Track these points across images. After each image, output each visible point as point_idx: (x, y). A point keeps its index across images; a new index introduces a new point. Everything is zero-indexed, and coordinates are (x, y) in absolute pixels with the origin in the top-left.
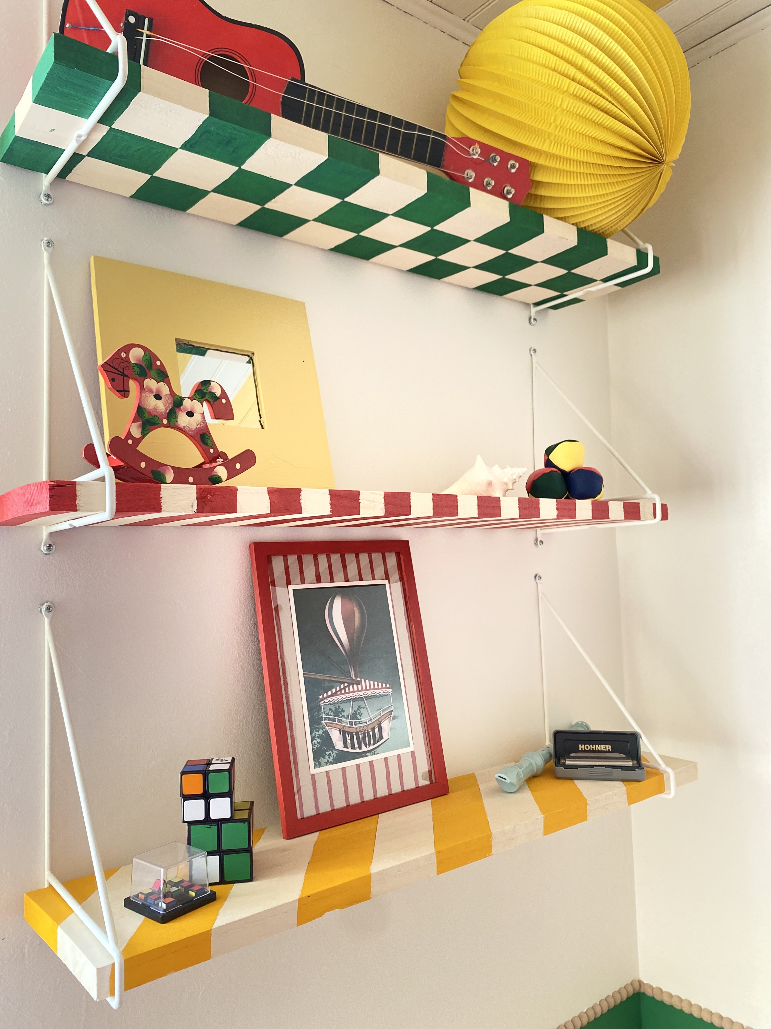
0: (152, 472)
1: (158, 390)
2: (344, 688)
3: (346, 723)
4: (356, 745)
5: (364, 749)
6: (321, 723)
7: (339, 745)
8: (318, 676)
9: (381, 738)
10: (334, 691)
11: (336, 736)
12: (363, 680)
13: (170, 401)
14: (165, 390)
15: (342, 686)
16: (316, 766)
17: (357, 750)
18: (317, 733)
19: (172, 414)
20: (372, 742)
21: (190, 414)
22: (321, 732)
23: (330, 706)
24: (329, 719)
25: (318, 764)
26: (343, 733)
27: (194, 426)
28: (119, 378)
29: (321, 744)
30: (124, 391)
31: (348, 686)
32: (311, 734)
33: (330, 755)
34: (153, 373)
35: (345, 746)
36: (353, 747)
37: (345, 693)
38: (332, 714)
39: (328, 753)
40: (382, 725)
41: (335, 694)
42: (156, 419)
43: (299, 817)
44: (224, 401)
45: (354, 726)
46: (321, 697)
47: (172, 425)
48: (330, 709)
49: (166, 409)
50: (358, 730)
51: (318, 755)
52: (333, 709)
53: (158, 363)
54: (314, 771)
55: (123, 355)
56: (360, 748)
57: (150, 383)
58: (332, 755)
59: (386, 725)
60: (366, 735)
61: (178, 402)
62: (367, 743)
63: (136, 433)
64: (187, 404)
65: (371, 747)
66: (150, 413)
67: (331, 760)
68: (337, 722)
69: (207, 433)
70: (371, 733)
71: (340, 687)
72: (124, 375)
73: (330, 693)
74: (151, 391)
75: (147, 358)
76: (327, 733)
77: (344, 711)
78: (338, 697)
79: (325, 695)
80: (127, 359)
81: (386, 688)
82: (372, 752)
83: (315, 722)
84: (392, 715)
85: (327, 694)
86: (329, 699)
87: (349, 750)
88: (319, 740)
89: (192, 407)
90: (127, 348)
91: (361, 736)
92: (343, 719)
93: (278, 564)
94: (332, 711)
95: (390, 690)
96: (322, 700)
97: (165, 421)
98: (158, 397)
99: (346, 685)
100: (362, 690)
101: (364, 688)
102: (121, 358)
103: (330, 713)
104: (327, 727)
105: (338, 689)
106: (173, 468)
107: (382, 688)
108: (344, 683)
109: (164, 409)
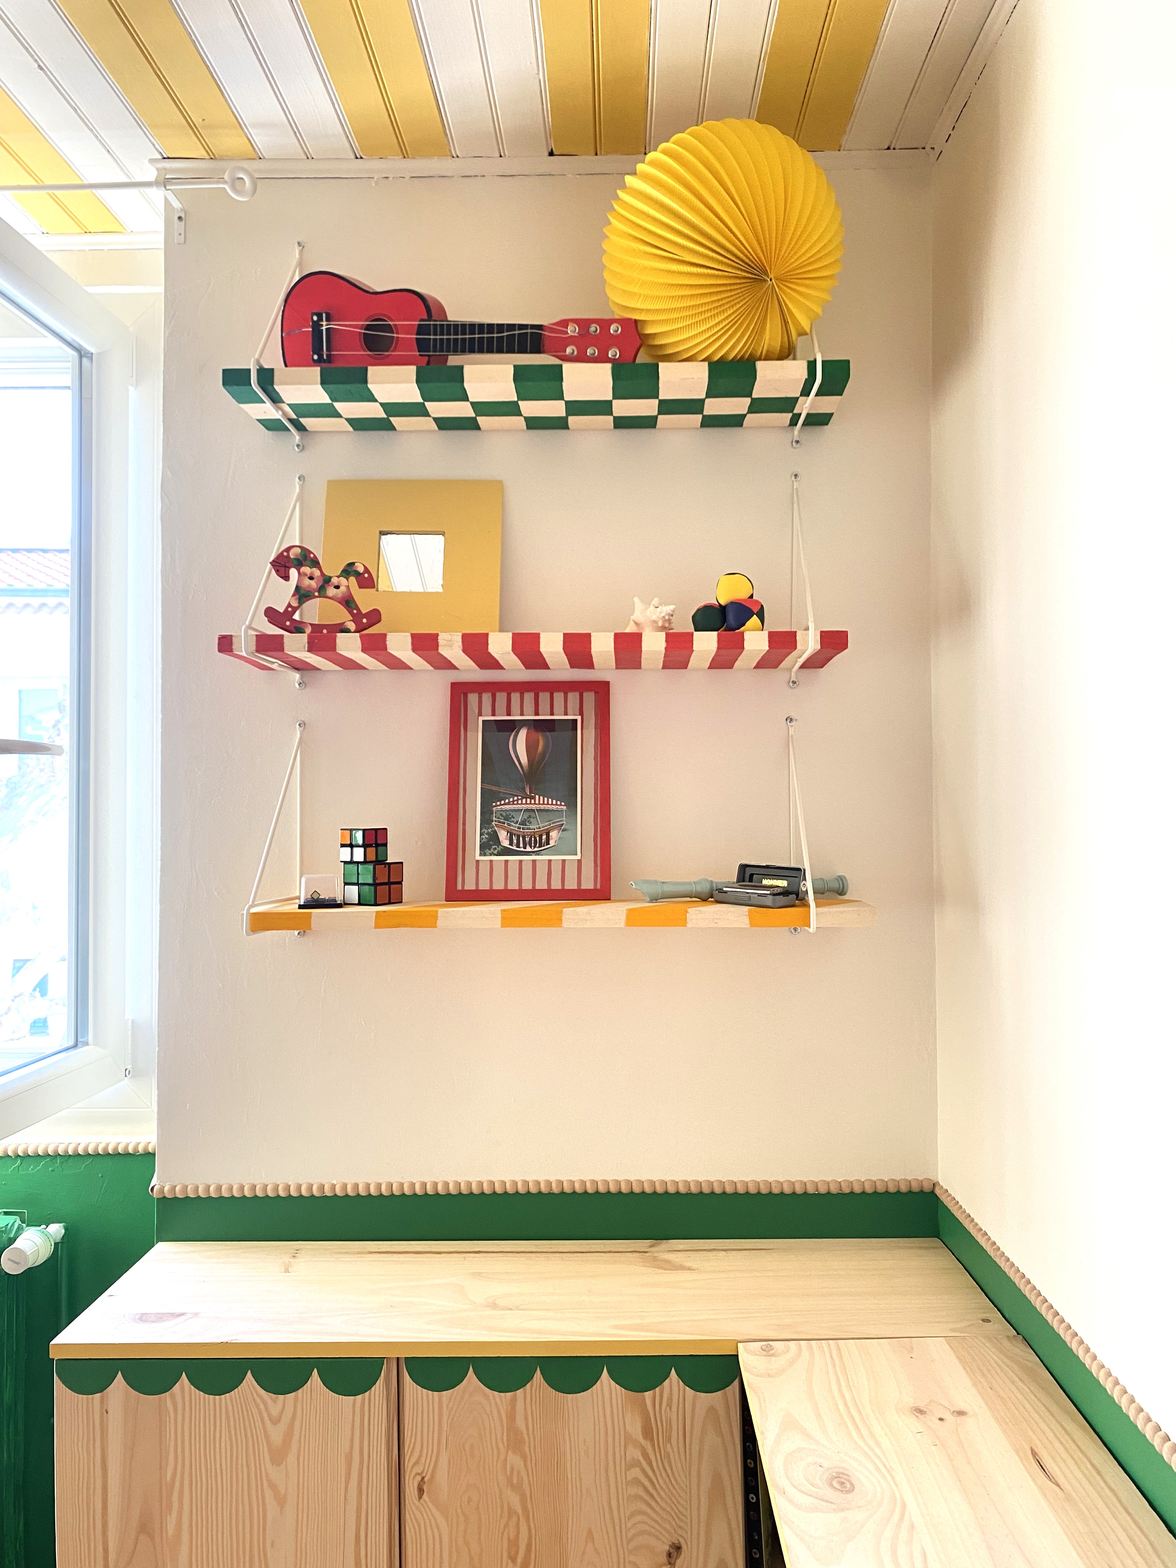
0: (295, 627)
1: (312, 573)
2: (518, 800)
3: (514, 827)
4: (521, 845)
5: (528, 849)
6: (491, 824)
7: (506, 843)
8: (494, 788)
9: (548, 843)
10: (507, 801)
11: (503, 835)
12: (537, 797)
13: (321, 580)
14: (317, 573)
15: (516, 798)
16: (481, 855)
17: (522, 849)
18: (486, 831)
19: (322, 590)
20: (538, 845)
21: (337, 587)
22: (490, 830)
23: (502, 813)
24: (499, 822)
25: (483, 853)
26: (511, 835)
27: (340, 595)
28: (282, 569)
29: (489, 840)
30: (286, 577)
31: (522, 799)
32: (481, 829)
33: (495, 849)
34: (308, 562)
35: (511, 844)
36: (518, 846)
37: (518, 804)
38: (503, 818)
39: (493, 847)
40: (551, 834)
41: (509, 803)
42: (309, 593)
43: (459, 887)
44: (366, 575)
45: (521, 830)
46: (494, 804)
47: (322, 595)
48: (501, 815)
49: (317, 585)
50: (525, 833)
51: (485, 848)
52: (504, 814)
53: (312, 556)
54: (478, 857)
55: (285, 554)
56: (525, 848)
57: (306, 570)
58: (497, 849)
59: (554, 834)
60: (533, 839)
61: (327, 580)
62: (533, 845)
63: (295, 604)
64: (335, 580)
65: (536, 849)
66: (304, 589)
67: (496, 852)
68: (506, 825)
69: (351, 599)
70: (538, 838)
71: (513, 799)
72: (286, 567)
73: (503, 802)
74: (305, 575)
75: (303, 553)
76: (495, 832)
77: (514, 818)
78: (510, 806)
79: (498, 803)
80: (288, 556)
81: (561, 805)
82: (537, 853)
83: (486, 821)
84: (563, 827)
85: (500, 803)
86: (502, 807)
87: (514, 848)
88: (487, 836)
89: (339, 582)
90: (288, 550)
91: (527, 839)
92: (512, 824)
93: (473, 698)
94: (503, 816)
95: (565, 808)
96: (495, 806)
97: (316, 594)
98: (311, 578)
99: (520, 797)
100: (535, 804)
101: (537, 802)
102: (284, 556)
103: (500, 817)
104: (496, 828)
105: (511, 800)
106: (310, 624)
107: (556, 804)
108: (517, 796)
109: (316, 586)
